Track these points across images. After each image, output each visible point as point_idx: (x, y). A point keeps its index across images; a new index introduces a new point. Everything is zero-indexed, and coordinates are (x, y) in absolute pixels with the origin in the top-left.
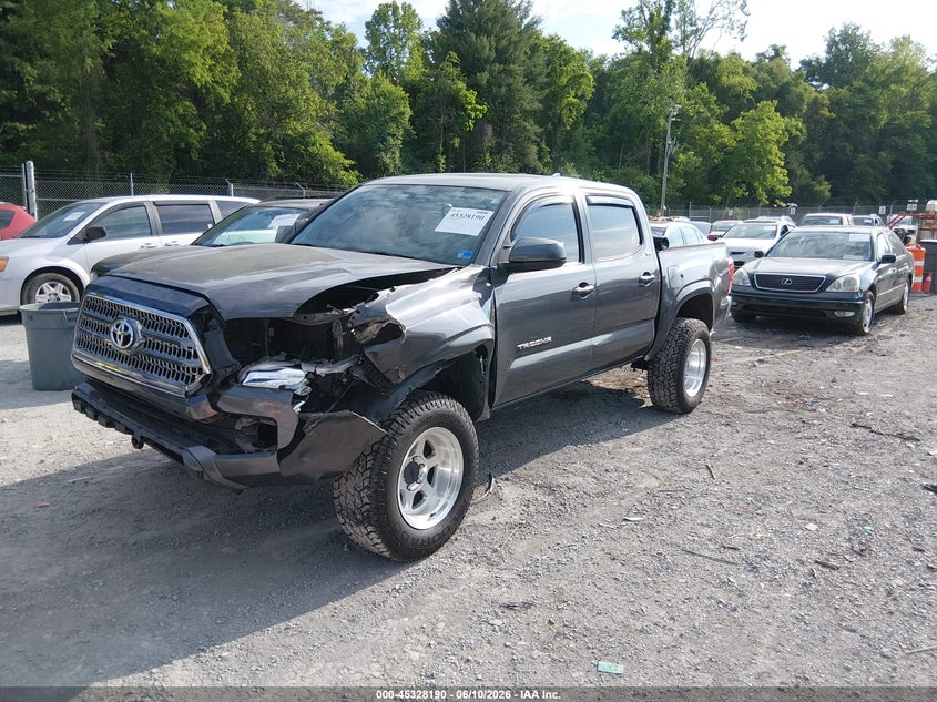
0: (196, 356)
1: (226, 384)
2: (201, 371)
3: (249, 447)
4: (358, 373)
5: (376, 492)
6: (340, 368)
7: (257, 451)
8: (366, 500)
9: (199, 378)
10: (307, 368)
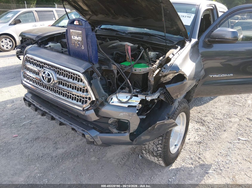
0: (87, 91)
1: (102, 105)
2: (90, 99)
3: (115, 131)
4: (162, 98)
5: (164, 146)
6: (155, 96)
7: (119, 133)
8: (160, 149)
9: (89, 102)
10: (141, 97)
